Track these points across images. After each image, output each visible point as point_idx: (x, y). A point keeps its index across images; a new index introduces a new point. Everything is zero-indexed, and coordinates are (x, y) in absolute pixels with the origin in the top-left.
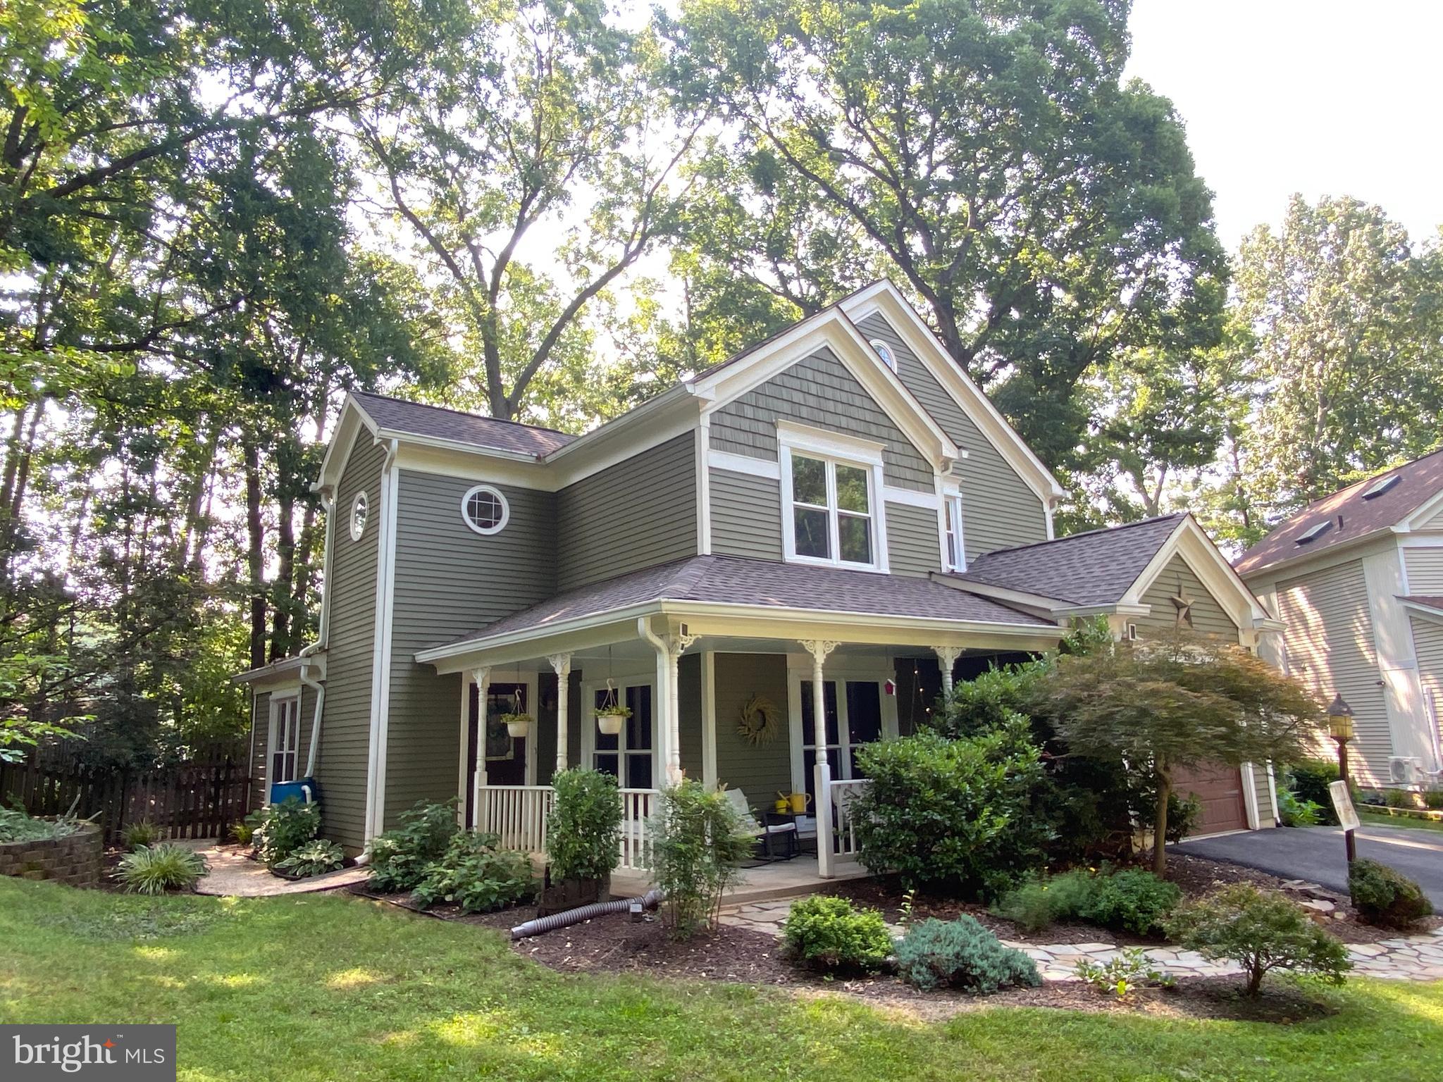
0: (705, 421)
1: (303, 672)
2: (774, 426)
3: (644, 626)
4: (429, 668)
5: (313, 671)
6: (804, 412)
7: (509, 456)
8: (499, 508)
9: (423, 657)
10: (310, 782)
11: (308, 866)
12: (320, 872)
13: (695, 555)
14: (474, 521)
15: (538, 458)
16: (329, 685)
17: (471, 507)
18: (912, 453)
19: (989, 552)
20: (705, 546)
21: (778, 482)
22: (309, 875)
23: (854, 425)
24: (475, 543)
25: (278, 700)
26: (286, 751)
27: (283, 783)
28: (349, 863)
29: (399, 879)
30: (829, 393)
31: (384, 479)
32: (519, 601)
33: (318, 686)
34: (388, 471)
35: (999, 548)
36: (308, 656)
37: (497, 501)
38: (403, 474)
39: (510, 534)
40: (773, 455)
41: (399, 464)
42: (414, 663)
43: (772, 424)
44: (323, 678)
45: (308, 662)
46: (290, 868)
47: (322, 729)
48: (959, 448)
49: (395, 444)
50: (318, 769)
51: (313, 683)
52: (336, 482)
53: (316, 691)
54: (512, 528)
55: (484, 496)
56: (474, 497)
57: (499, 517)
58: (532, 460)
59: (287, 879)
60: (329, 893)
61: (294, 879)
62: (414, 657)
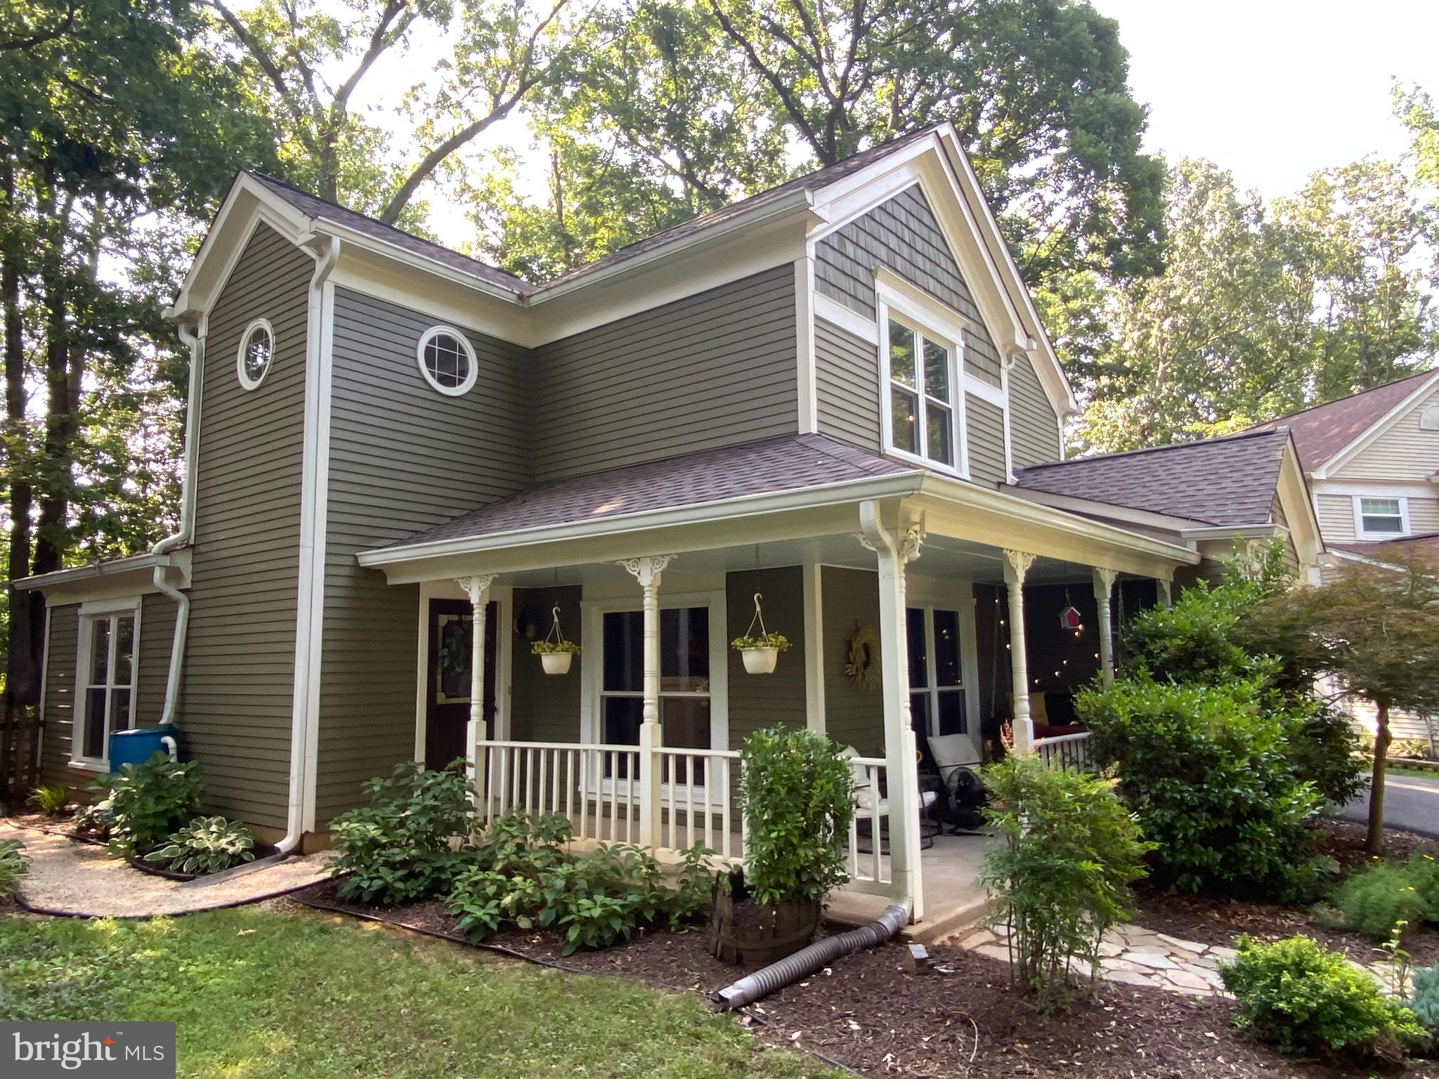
0: (811, 250)
1: (158, 575)
2: (872, 273)
3: (869, 513)
4: (377, 574)
5: (173, 574)
6: (899, 263)
7: (485, 289)
8: (464, 360)
9: (371, 558)
10: (170, 730)
11: (201, 858)
12: (222, 866)
13: (796, 433)
14: (433, 374)
15: (520, 297)
16: (196, 595)
17: (429, 352)
18: (984, 337)
19: (1028, 465)
20: (809, 421)
21: (876, 348)
22: (205, 872)
23: (939, 290)
24: (435, 407)
25: (92, 616)
26: (110, 684)
27: (131, 732)
28: (262, 852)
29: (400, 885)
30: (919, 245)
31: (314, 297)
32: (489, 490)
33: (181, 596)
34: (320, 284)
35: (1040, 463)
36: (167, 552)
37: (462, 350)
38: (341, 292)
39: (478, 399)
40: (871, 311)
41: (337, 277)
42: (356, 566)
43: (870, 271)
44: (187, 584)
45: (166, 561)
46: (169, 862)
47: (186, 657)
48: (1029, 337)
49: (336, 243)
50: (180, 712)
51: (173, 592)
52: (207, 306)
53: (176, 603)
54: (479, 390)
55: (445, 341)
56: (432, 341)
57: (464, 373)
58: (511, 298)
59: (169, 878)
60: (267, 905)
61: (182, 878)
62: (356, 557)
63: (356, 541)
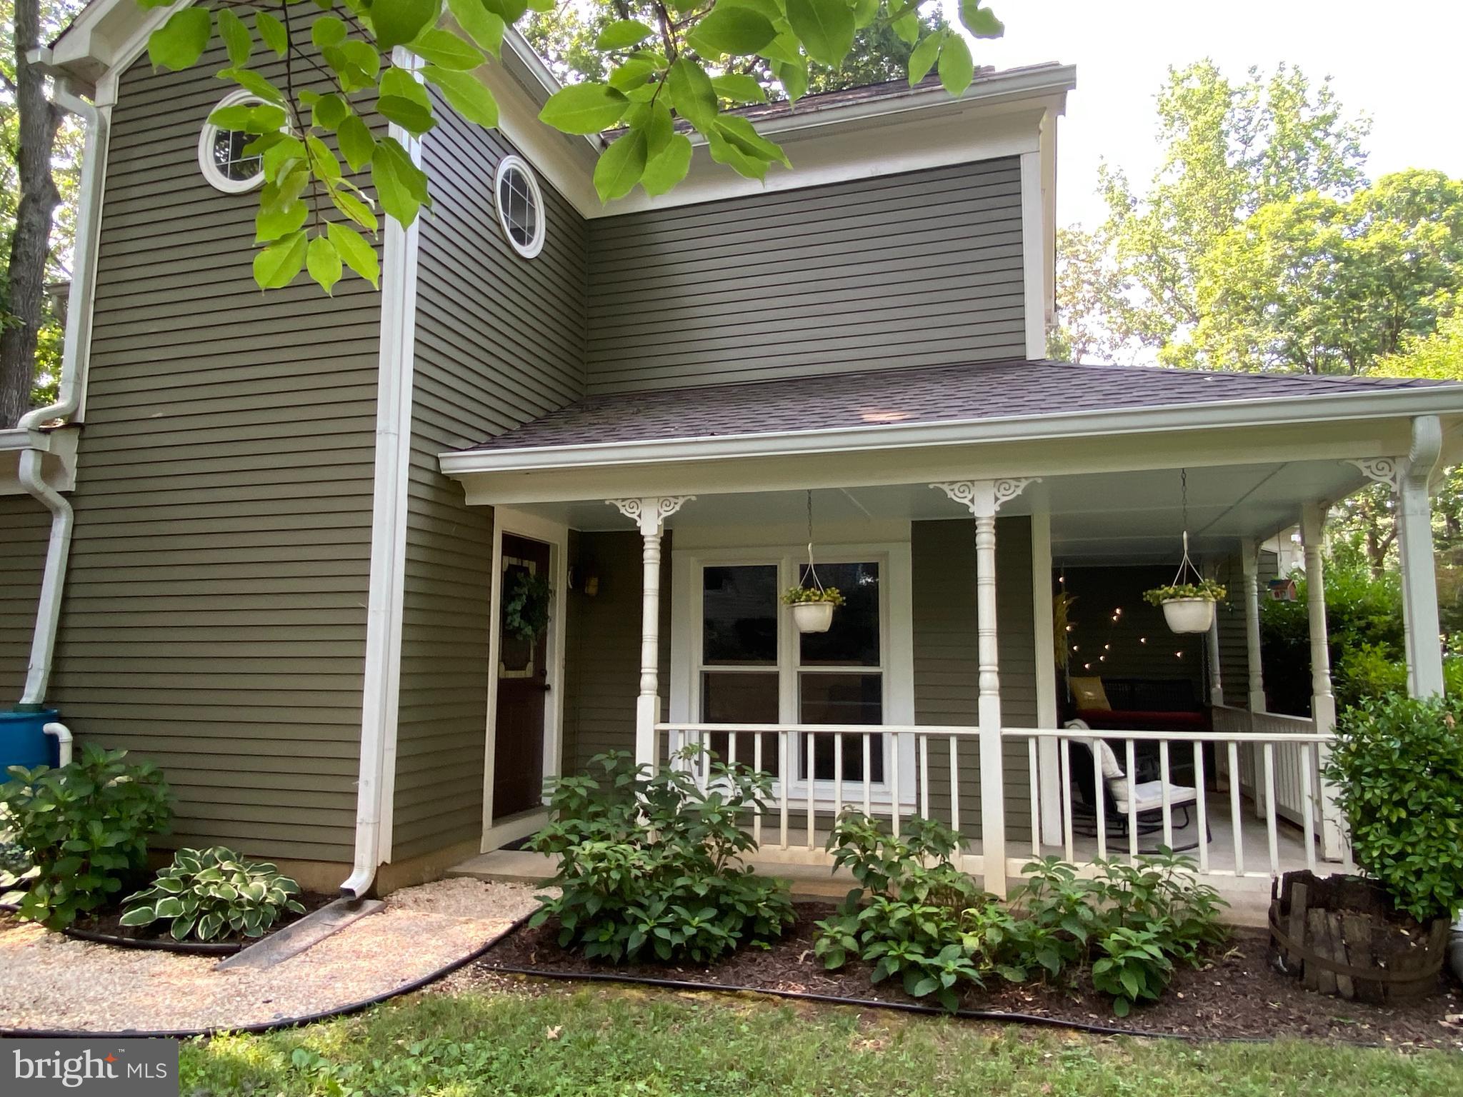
1: (30, 464)
8: (532, 213)
13: (1023, 360)
14: (507, 222)
24: (509, 267)
28: (320, 898)
33: (63, 501)
36: (42, 428)
37: (531, 199)
39: (544, 269)
44: (70, 484)
45: (46, 443)
51: (51, 494)
55: (517, 179)
56: (507, 175)
62: (437, 459)
63: (438, 436)
